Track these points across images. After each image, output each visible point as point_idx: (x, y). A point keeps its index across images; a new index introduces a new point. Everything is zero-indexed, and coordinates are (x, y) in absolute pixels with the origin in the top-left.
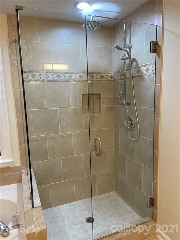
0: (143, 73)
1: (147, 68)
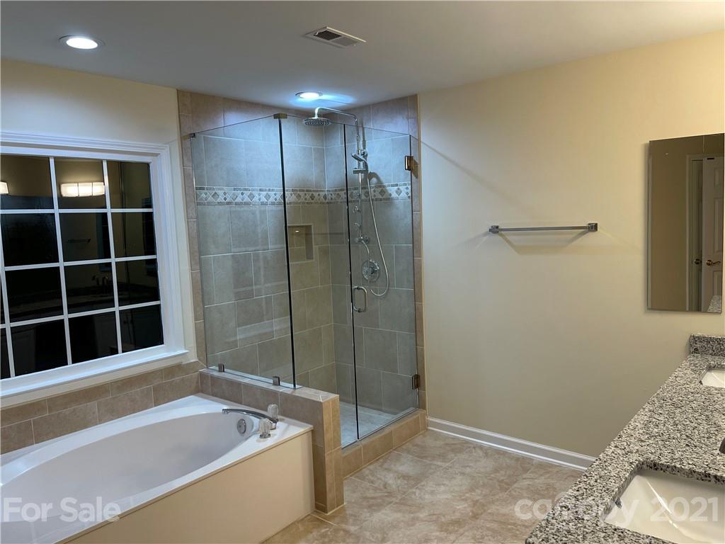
0: (390, 195)
1: (399, 189)
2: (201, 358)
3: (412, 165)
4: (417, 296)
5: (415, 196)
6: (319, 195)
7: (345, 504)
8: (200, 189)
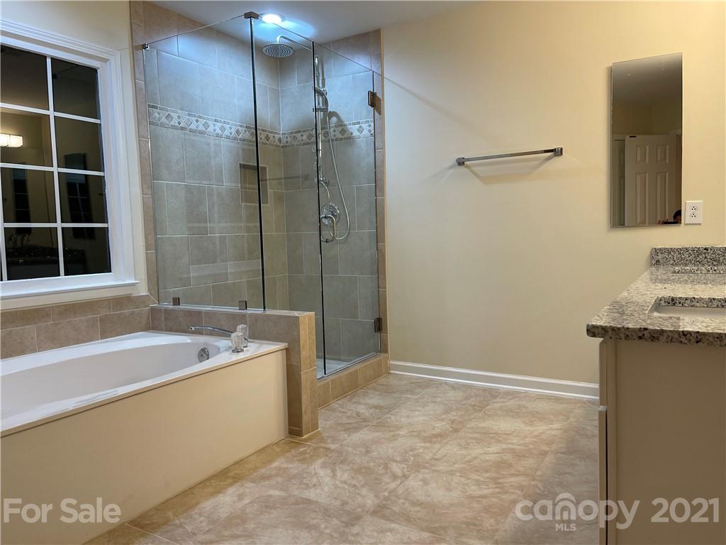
0: (352, 134)
1: (360, 127)
2: (152, 292)
3: (375, 101)
4: (379, 237)
5: (377, 134)
6: (274, 137)
7: (319, 429)
8: (153, 107)
